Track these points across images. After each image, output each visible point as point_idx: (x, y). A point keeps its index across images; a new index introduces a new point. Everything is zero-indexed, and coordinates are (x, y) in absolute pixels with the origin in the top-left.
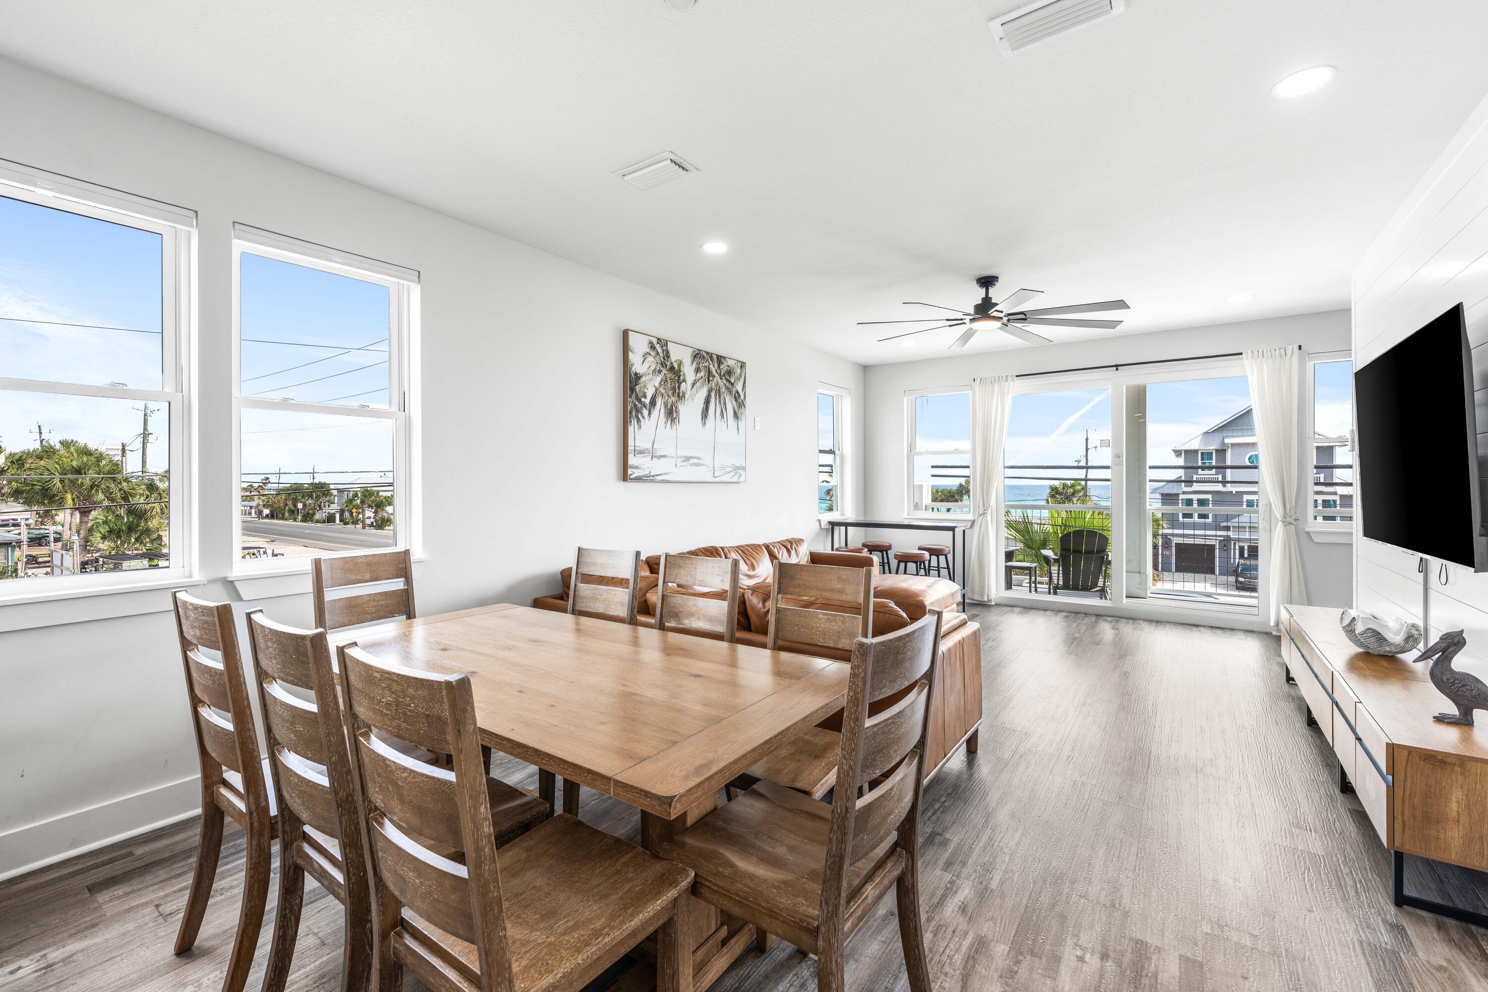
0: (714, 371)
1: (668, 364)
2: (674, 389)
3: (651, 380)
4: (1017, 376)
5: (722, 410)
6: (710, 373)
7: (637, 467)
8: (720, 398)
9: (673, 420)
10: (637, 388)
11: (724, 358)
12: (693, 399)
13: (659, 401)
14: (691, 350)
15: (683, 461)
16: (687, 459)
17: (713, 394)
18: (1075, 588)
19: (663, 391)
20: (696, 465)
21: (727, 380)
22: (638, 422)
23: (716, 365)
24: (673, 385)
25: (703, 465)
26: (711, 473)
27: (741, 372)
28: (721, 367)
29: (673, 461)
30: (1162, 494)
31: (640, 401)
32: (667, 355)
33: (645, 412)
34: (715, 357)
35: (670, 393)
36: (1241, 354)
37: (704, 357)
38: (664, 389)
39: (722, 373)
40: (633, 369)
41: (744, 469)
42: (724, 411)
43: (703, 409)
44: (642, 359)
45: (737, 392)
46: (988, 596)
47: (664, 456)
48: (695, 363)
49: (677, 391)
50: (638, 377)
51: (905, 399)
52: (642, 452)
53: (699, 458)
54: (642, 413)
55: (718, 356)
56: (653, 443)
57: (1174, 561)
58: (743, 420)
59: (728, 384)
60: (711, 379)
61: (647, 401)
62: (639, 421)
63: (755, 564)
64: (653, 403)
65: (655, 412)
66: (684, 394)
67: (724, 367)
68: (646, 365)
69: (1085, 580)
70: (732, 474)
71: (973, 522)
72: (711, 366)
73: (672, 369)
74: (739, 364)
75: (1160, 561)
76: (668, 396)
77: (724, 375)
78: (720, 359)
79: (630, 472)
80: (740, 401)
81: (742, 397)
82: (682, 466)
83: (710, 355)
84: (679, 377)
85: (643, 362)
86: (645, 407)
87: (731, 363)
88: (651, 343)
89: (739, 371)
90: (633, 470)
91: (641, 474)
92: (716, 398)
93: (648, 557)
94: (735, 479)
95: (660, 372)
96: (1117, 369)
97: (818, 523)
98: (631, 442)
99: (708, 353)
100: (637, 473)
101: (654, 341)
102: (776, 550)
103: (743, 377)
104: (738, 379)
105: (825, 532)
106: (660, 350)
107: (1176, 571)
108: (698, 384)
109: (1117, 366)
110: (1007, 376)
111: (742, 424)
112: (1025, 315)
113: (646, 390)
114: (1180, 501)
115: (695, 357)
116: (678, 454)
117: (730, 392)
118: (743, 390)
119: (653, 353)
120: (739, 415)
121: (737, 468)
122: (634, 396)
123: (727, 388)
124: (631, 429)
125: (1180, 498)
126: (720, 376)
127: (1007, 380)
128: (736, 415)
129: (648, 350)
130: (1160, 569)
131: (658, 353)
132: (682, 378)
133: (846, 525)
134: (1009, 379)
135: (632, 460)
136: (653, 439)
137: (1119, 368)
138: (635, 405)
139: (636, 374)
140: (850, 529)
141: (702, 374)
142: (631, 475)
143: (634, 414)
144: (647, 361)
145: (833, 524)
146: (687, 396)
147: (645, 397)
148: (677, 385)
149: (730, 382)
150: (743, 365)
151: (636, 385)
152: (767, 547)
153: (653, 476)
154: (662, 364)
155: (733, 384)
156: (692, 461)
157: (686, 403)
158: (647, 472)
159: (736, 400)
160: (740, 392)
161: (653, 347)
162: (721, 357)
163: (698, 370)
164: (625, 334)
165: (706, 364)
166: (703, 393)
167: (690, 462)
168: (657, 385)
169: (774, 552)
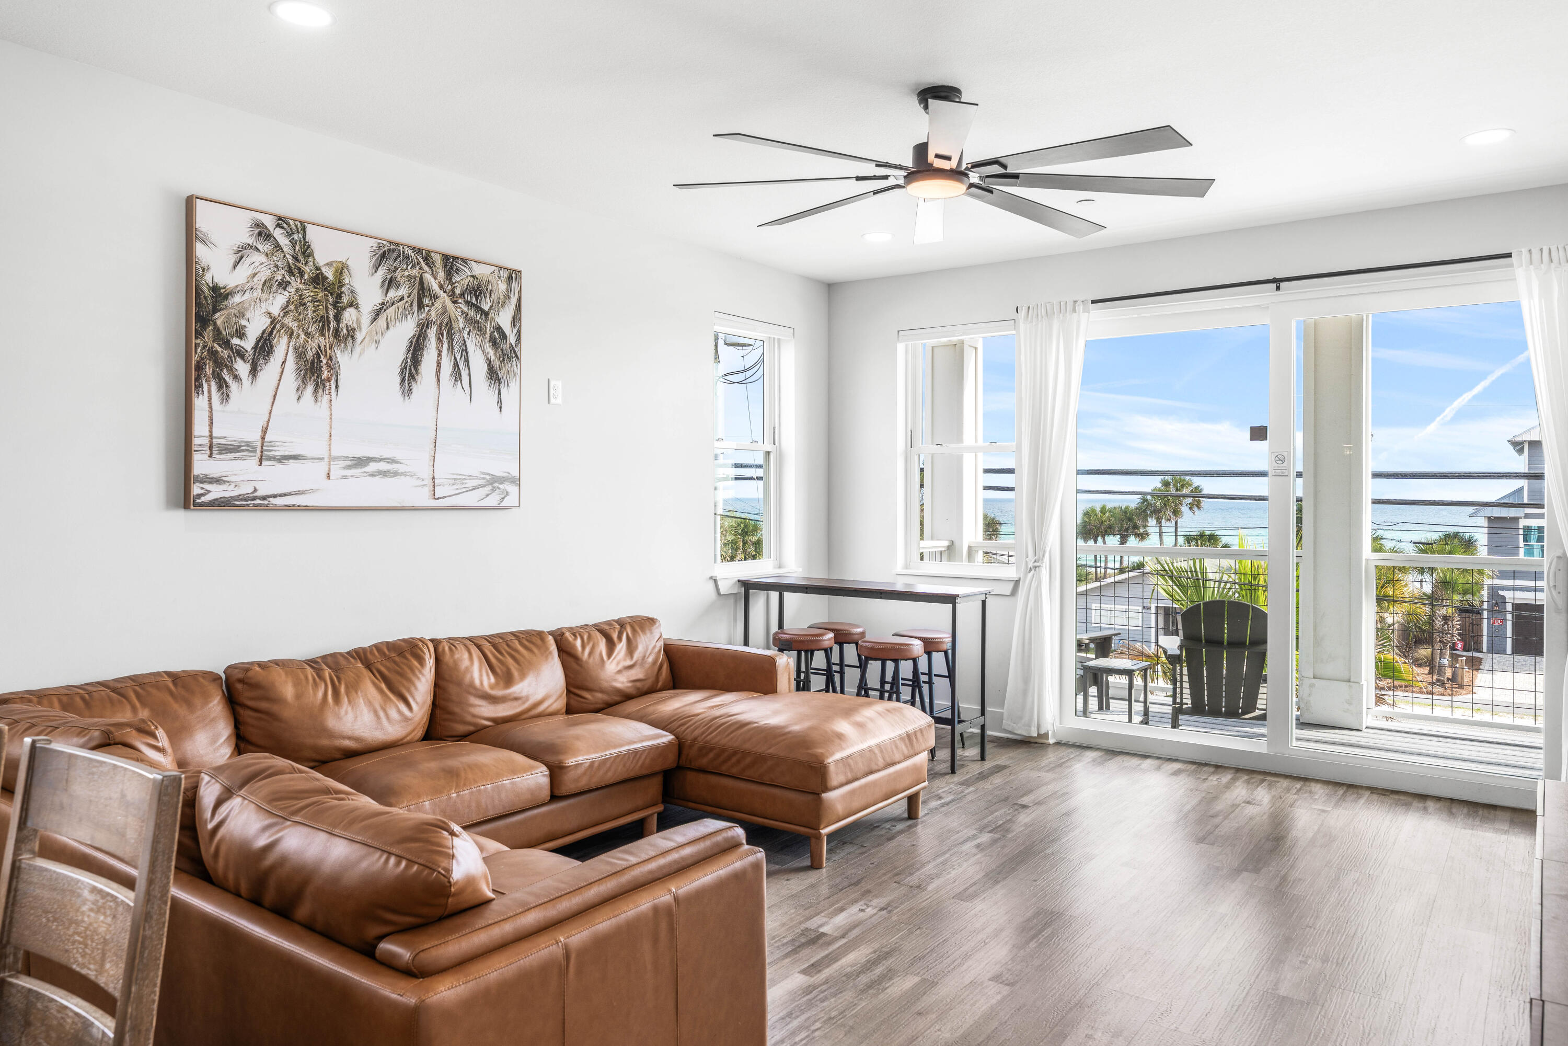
0: (435, 287)
1: (307, 269)
2: (324, 320)
3: (257, 301)
4: (1093, 302)
5: (456, 365)
6: (423, 290)
7: (217, 481)
8: (450, 340)
9: (320, 385)
10: (220, 318)
11: (464, 261)
12: (377, 342)
13: (281, 346)
14: (373, 242)
15: (349, 467)
16: (361, 462)
17: (432, 333)
18: (1215, 712)
19: (293, 325)
20: (385, 474)
21: (470, 305)
22: (220, 387)
23: (441, 275)
24: (322, 312)
25: (404, 474)
26: (427, 491)
27: (509, 290)
28: (456, 278)
29: (322, 467)
30: (1489, 518)
31: (226, 344)
32: (306, 251)
33: (242, 368)
34: (438, 260)
35: (313, 329)
36: (1509, 255)
37: (407, 257)
38: (296, 319)
39: (458, 291)
40: (208, 278)
41: (516, 481)
42: (461, 365)
43: (405, 361)
44: (233, 258)
45: (499, 329)
46: (1039, 727)
47: (295, 457)
48: (382, 271)
49: (333, 324)
50: (220, 295)
51: (901, 347)
52: (230, 449)
53: (393, 461)
54: (231, 370)
55: (446, 258)
56: (265, 431)
57: (1509, 632)
58: (514, 385)
59: (472, 313)
60: (427, 301)
61: (248, 345)
62: (222, 384)
63: (516, 674)
64: (264, 347)
65: (270, 370)
66: (351, 332)
67: (462, 280)
68: (244, 271)
69: (1233, 695)
70: (483, 492)
71: (1017, 583)
72: (428, 277)
73: (318, 279)
74: (504, 275)
75: (1485, 633)
76: (307, 334)
77: (462, 295)
78: (451, 263)
79: (196, 489)
80: (506, 346)
81: (512, 339)
82: (344, 477)
83: (426, 255)
84: (339, 296)
85: (236, 265)
86: (242, 357)
87: (480, 271)
88: (258, 225)
89: (503, 287)
90: (207, 486)
91: (227, 495)
92: (440, 340)
93: (229, 667)
94: (493, 501)
95: (284, 285)
96: (1278, 288)
97: (711, 584)
98: (200, 428)
99: (418, 250)
100: (216, 492)
101: (270, 222)
102: (578, 643)
103: (514, 300)
104: (502, 303)
105: (732, 601)
106: (283, 241)
107: (1515, 651)
108: (391, 311)
109: (1277, 282)
110: (1075, 302)
111: (509, 394)
112: (1005, 167)
113: (243, 322)
114: (1521, 532)
115: (383, 256)
116: (335, 453)
117: (479, 329)
118: (513, 324)
119: (265, 247)
120: (502, 374)
121: (494, 482)
122: (209, 333)
123: (470, 321)
124: (200, 403)
125: (1521, 527)
126: (452, 294)
127: (1074, 310)
128: (494, 375)
129: (250, 241)
130: (1485, 650)
131: (278, 247)
132: (345, 300)
133: (782, 588)
134: (1080, 307)
135: (201, 465)
136: (263, 422)
137: (1283, 284)
138: (213, 354)
139: (215, 289)
140: (787, 595)
141: (403, 291)
142: (199, 496)
143: (208, 370)
144: (246, 262)
145: (748, 587)
146: (359, 336)
147: (241, 335)
148: (332, 313)
149: (478, 308)
150: (513, 276)
151: (215, 311)
152: (559, 637)
153: (264, 498)
154: (290, 270)
155: (486, 314)
156: (373, 467)
157: (358, 349)
158: (246, 489)
159: (494, 343)
160: (507, 329)
161: (262, 233)
162: (455, 258)
163: (390, 284)
164: (190, 203)
165: (415, 272)
166: (407, 328)
167: (367, 469)
168: (276, 310)
169: (574, 646)
